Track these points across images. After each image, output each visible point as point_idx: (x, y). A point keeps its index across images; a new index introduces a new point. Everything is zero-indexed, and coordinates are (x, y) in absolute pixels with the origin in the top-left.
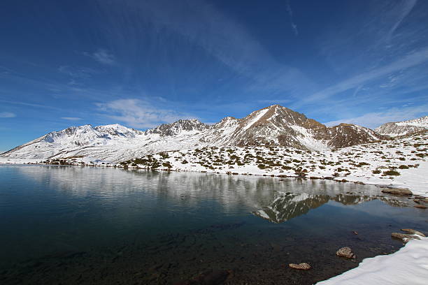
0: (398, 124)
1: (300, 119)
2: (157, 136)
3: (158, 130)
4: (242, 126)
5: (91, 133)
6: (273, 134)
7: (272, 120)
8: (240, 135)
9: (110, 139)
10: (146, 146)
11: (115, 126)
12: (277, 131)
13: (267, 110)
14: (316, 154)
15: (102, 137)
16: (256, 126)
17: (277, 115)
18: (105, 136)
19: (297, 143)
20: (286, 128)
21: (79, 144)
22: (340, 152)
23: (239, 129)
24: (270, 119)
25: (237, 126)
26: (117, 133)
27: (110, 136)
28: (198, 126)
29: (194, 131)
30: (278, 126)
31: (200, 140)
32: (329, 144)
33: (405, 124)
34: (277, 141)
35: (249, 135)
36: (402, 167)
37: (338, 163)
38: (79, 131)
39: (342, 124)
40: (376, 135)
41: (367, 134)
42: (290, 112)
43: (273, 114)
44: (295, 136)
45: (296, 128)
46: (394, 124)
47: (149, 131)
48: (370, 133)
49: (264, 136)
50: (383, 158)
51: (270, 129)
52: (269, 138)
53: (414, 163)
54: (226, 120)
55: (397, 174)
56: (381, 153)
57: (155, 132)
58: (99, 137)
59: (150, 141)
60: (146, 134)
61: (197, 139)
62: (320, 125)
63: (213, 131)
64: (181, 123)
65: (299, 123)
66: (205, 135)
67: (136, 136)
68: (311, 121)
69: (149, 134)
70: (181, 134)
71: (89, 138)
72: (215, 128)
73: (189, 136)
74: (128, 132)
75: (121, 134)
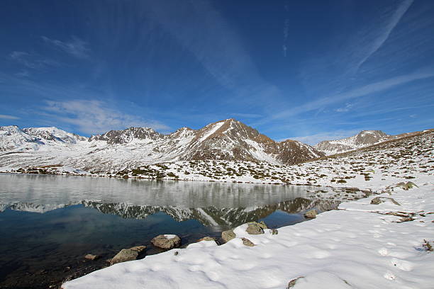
1: (253, 134)
2: (103, 144)
3: (105, 137)
4: (198, 137)
5: (17, 136)
6: (228, 147)
7: (228, 133)
8: (196, 146)
9: (44, 144)
10: (91, 155)
11: (50, 130)
12: (232, 144)
13: (223, 123)
15: (33, 141)
16: (212, 138)
17: (232, 128)
18: (36, 140)
19: (250, 156)
20: (240, 141)
23: (195, 140)
24: (226, 132)
25: (193, 137)
26: (52, 137)
27: (43, 140)
28: (152, 135)
29: (148, 140)
30: (233, 139)
31: (154, 150)
32: (277, 158)
34: (231, 154)
35: (205, 146)
39: (288, 141)
40: (315, 152)
41: (308, 150)
42: (244, 126)
43: (228, 127)
44: (248, 149)
45: (249, 141)
47: (94, 137)
48: (310, 150)
49: (219, 148)
51: (226, 142)
52: (225, 150)
54: (181, 131)
57: (101, 138)
58: (28, 141)
59: (96, 148)
60: (90, 140)
61: (150, 148)
62: (270, 140)
63: (168, 140)
64: (133, 130)
65: (251, 138)
66: (159, 145)
67: (78, 141)
68: (263, 136)
69: (94, 141)
70: (132, 143)
71: (15, 142)
72: (170, 138)
73: (142, 145)
74: (68, 137)
75: (58, 139)
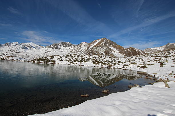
0: (152, 49)
1: (114, 45)
2: (51, 49)
3: (51, 46)
4: (90, 46)
5: (18, 46)
6: (102, 50)
7: (102, 44)
8: (89, 50)
10: (46, 54)
11: (30, 44)
12: (104, 49)
14: (117, 59)
15: (24, 48)
16: (96, 46)
17: (105, 42)
18: (25, 48)
19: (112, 54)
20: (108, 48)
21: (12, 51)
22: (126, 58)
23: (88, 47)
25: (87, 46)
26: (31, 47)
27: (28, 48)
28: (70, 45)
29: (68, 47)
30: (105, 47)
31: (71, 51)
33: (154, 49)
34: (104, 53)
35: (92, 50)
36: (148, 65)
37: (125, 63)
38: (12, 45)
39: (130, 48)
40: (143, 53)
42: (110, 41)
43: (103, 42)
45: (112, 48)
46: (150, 48)
47: (47, 46)
48: (141, 52)
49: (98, 51)
50: (142, 61)
51: (101, 48)
52: (101, 52)
53: (153, 63)
54: (82, 43)
55: (146, 67)
56: (142, 59)
57: (50, 47)
58: (22, 48)
59: (47, 51)
60: (46, 48)
61: (69, 51)
62: (122, 47)
63: (77, 48)
64: (62, 43)
65: (113, 46)
66: (73, 49)
67: (41, 48)
68: (118, 45)
69: (47, 48)
70: (62, 49)
71: (17, 48)
72: (77, 46)
73: (66, 49)
74: (37, 46)
75: (34, 47)
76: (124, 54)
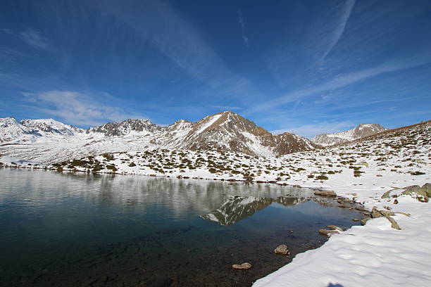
1: (250, 126)
2: (101, 136)
3: (103, 129)
4: (196, 129)
5: (14, 128)
6: (225, 139)
7: (225, 126)
8: (193, 139)
9: (41, 135)
10: (88, 147)
11: (48, 122)
12: (229, 136)
13: (220, 115)
15: (30, 133)
16: (209, 130)
17: (229, 121)
18: (33, 132)
19: (247, 148)
20: (237, 133)
22: (282, 158)
23: (192, 133)
24: (223, 124)
25: (191, 129)
26: (50, 129)
27: (40, 132)
28: (149, 127)
29: (145, 132)
30: (230, 131)
31: (151, 142)
32: (274, 151)
33: (333, 136)
34: (228, 146)
35: (202, 139)
36: (330, 173)
37: (281, 168)
39: (285, 133)
40: (312, 145)
41: (305, 143)
42: (242, 119)
43: (226, 119)
44: (245, 142)
45: (246, 134)
46: (325, 136)
47: (92, 129)
48: (307, 143)
49: (216, 141)
50: (317, 164)
51: (222, 134)
52: (221, 143)
54: (178, 123)
57: (99, 131)
58: (25, 132)
59: (93, 140)
60: (88, 133)
61: (147, 140)
62: (267, 133)
63: (165, 133)
64: (130, 122)
65: (249, 130)
66: (156, 137)
67: (76, 133)
68: (260, 128)
69: (91, 133)
70: (129, 135)
71: (12, 134)
72: (167, 130)
73: (139, 137)
74: (66, 129)
75: (56, 131)
76: (273, 148)
